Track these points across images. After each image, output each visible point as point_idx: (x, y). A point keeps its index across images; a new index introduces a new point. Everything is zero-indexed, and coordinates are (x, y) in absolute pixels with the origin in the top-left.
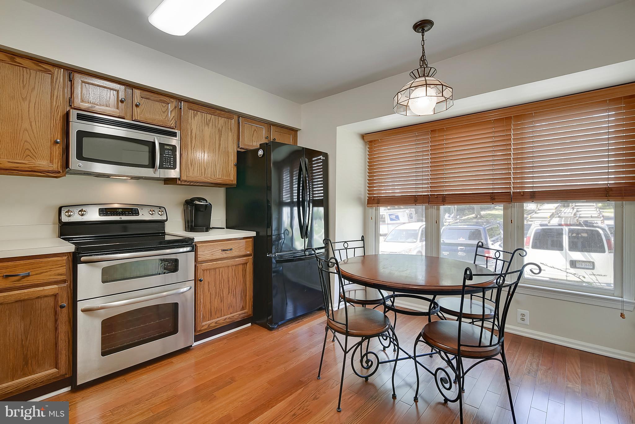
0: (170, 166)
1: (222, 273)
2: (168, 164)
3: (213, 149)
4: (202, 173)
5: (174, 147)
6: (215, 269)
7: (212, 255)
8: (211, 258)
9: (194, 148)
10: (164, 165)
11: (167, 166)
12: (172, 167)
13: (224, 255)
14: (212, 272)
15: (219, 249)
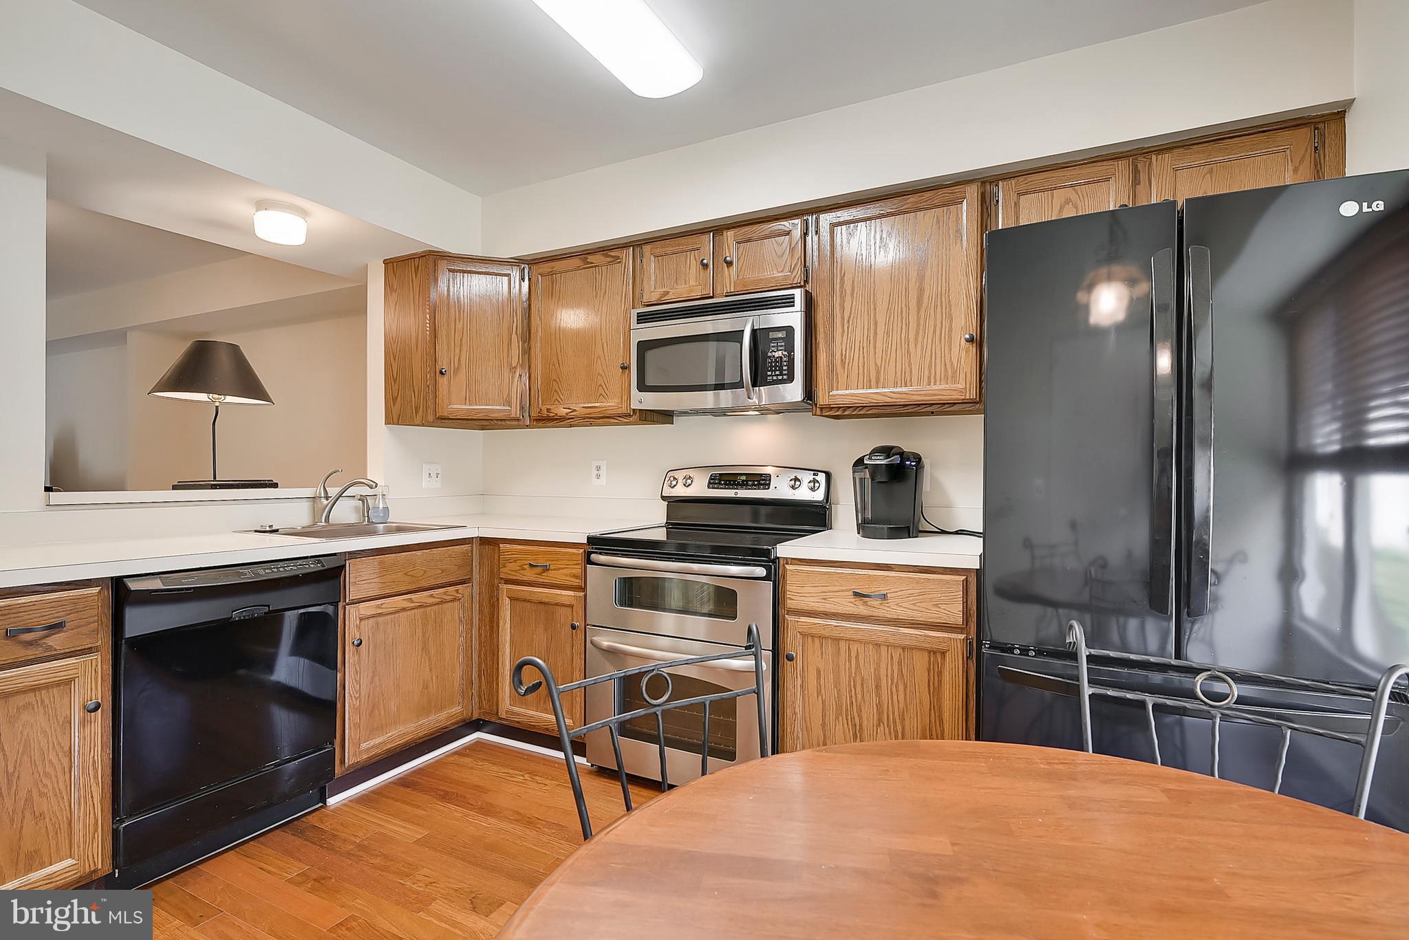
0: (780, 378)
1: (857, 657)
2: (778, 373)
3: (902, 308)
4: (870, 381)
5: (790, 330)
6: (837, 640)
7: (825, 599)
8: (820, 607)
9: (848, 322)
10: (769, 376)
11: (775, 378)
12: (785, 377)
13: (860, 609)
14: (829, 648)
15: (845, 588)
